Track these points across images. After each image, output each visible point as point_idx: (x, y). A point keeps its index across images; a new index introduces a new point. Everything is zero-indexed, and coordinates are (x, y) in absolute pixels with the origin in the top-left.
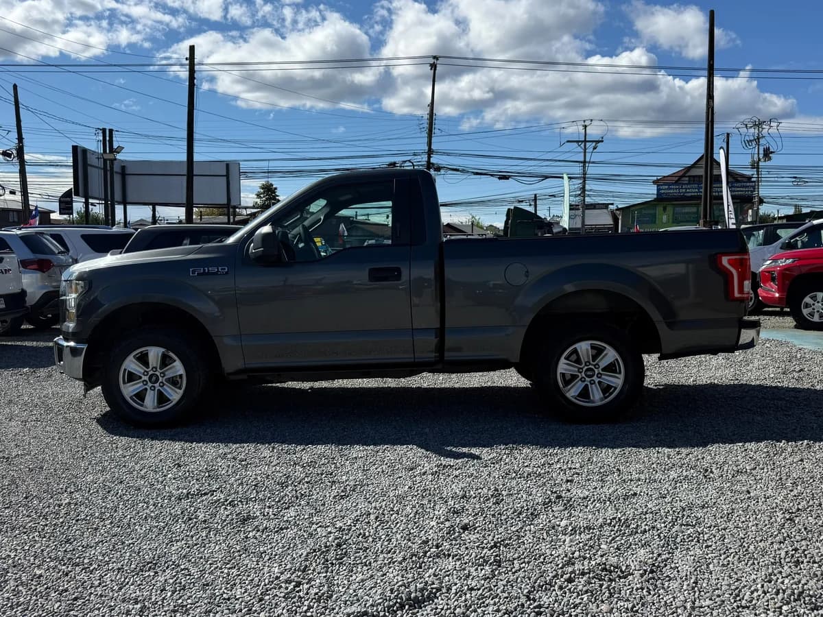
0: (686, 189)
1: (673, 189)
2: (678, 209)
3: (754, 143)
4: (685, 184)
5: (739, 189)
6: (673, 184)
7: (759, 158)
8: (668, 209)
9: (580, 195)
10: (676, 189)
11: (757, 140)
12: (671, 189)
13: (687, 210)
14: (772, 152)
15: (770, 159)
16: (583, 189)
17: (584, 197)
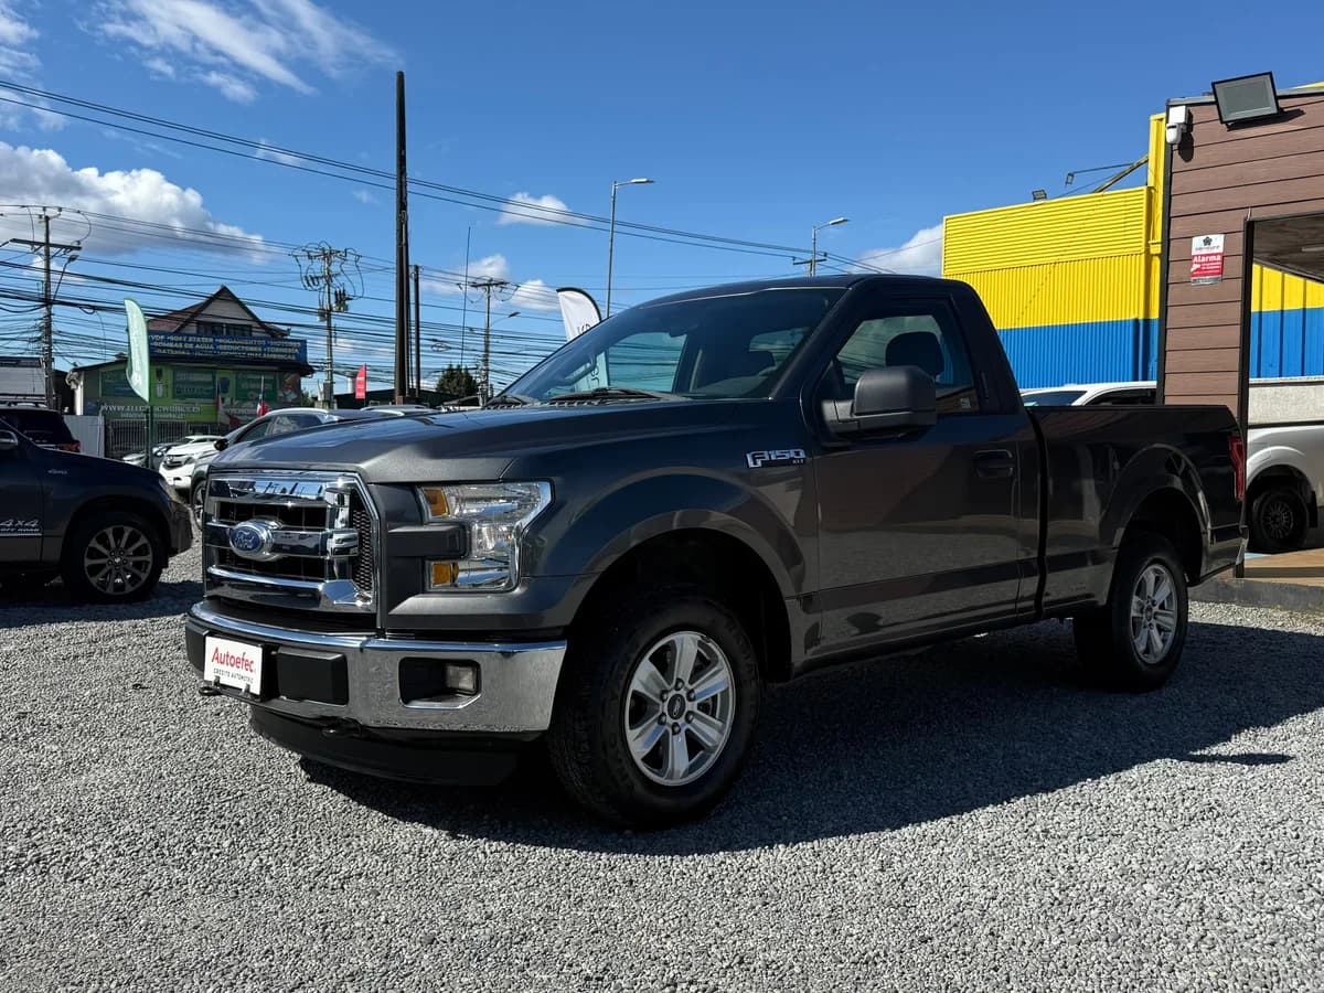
0: (195, 344)
1: (174, 342)
2: (182, 376)
3: (322, 282)
4: (192, 335)
5: (277, 350)
6: (170, 334)
7: (330, 306)
8: (164, 374)
9: (39, 339)
10: (178, 342)
11: (329, 278)
12: (169, 341)
13: (196, 377)
14: (349, 299)
15: (346, 308)
16: (47, 329)
17: (50, 343)
